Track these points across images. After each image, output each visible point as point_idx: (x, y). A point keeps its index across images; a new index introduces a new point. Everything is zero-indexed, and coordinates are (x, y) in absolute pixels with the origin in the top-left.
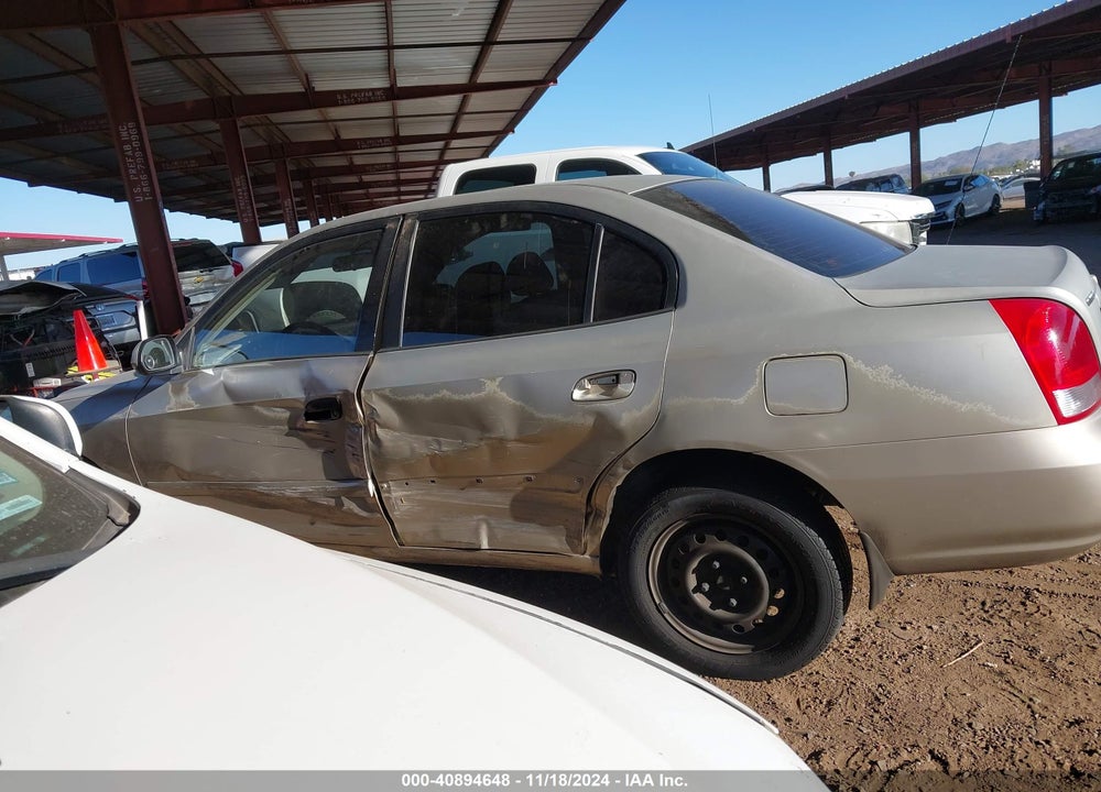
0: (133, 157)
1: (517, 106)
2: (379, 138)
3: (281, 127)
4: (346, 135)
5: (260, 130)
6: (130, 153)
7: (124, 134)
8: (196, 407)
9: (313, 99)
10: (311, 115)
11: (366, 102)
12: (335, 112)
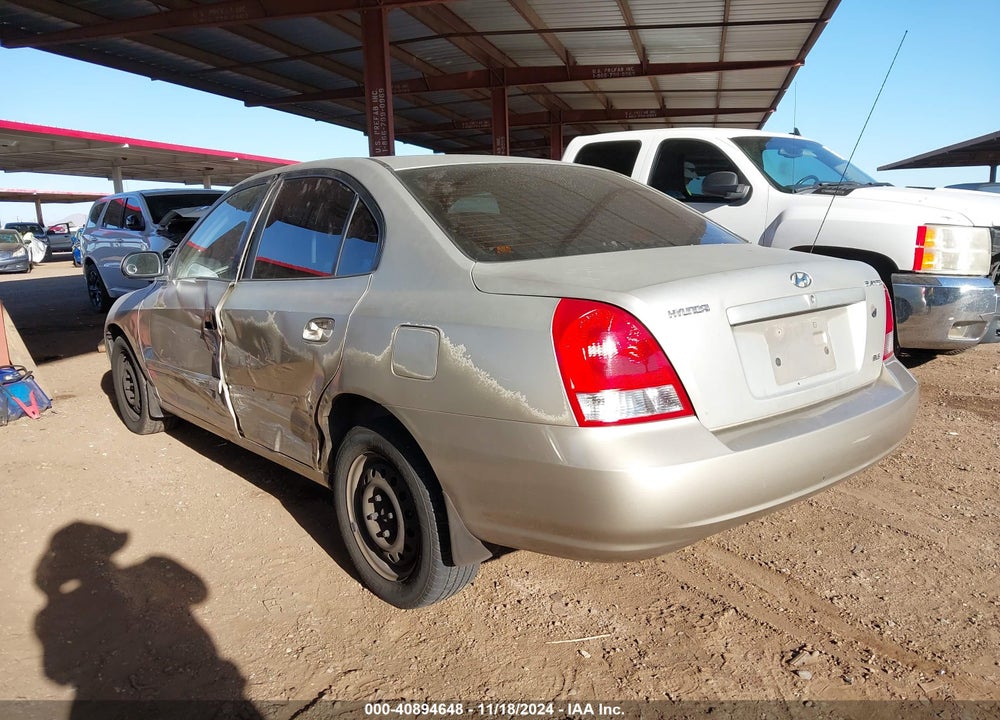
0: (378, 116)
1: (778, 85)
2: (645, 110)
3: (559, 95)
4: (619, 105)
5: (541, 98)
6: (377, 113)
7: (375, 98)
8: (165, 307)
9: (573, 71)
10: (578, 86)
11: (616, 77)
12: (605, 84)
